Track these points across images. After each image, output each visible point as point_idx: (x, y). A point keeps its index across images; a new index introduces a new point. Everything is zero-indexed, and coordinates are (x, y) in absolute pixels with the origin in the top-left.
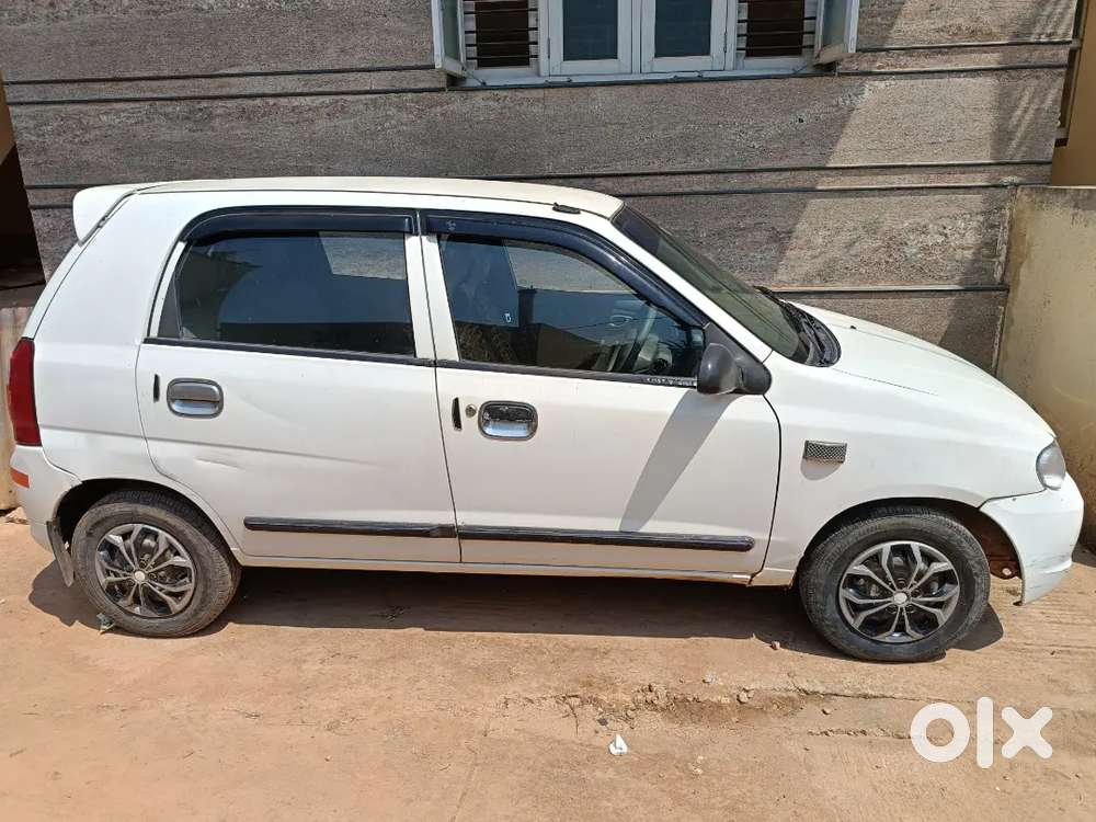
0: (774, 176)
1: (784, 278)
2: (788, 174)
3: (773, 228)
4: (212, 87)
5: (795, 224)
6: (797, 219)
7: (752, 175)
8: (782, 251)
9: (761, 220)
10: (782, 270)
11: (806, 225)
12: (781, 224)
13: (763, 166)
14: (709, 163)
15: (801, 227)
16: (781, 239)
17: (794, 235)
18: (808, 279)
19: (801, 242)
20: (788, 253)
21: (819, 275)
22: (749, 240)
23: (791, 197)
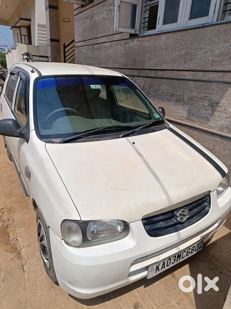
0: (215, 75)
1: (212, 125)
2: (221, 74)
3: (211, 100)
4: (94, 41)
5: (221, 100)
6: (222, 97)
7: (207, 73)
8: (213, 111)
9: (207, 95)
10: (212, 121)
11: (225, 101)
12: (215, 98)
13: (211, 69)
14: (192, 66)
15: (223, 101)
16: (214, 106)
17: (219, 105)
18: (221, 129)
19: (222, 109)
20: (216, 113)
21: (227, 127)
22: (201, 104)
23: (221, 86)
